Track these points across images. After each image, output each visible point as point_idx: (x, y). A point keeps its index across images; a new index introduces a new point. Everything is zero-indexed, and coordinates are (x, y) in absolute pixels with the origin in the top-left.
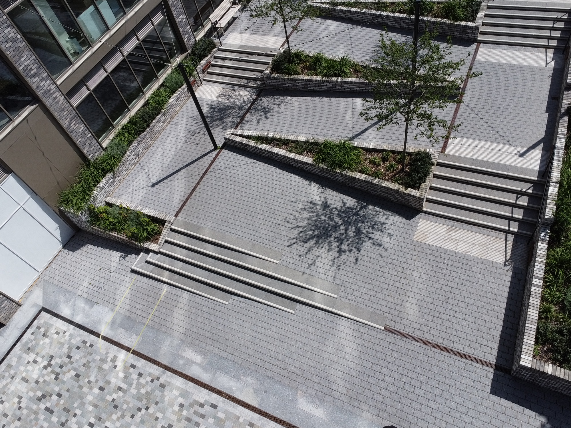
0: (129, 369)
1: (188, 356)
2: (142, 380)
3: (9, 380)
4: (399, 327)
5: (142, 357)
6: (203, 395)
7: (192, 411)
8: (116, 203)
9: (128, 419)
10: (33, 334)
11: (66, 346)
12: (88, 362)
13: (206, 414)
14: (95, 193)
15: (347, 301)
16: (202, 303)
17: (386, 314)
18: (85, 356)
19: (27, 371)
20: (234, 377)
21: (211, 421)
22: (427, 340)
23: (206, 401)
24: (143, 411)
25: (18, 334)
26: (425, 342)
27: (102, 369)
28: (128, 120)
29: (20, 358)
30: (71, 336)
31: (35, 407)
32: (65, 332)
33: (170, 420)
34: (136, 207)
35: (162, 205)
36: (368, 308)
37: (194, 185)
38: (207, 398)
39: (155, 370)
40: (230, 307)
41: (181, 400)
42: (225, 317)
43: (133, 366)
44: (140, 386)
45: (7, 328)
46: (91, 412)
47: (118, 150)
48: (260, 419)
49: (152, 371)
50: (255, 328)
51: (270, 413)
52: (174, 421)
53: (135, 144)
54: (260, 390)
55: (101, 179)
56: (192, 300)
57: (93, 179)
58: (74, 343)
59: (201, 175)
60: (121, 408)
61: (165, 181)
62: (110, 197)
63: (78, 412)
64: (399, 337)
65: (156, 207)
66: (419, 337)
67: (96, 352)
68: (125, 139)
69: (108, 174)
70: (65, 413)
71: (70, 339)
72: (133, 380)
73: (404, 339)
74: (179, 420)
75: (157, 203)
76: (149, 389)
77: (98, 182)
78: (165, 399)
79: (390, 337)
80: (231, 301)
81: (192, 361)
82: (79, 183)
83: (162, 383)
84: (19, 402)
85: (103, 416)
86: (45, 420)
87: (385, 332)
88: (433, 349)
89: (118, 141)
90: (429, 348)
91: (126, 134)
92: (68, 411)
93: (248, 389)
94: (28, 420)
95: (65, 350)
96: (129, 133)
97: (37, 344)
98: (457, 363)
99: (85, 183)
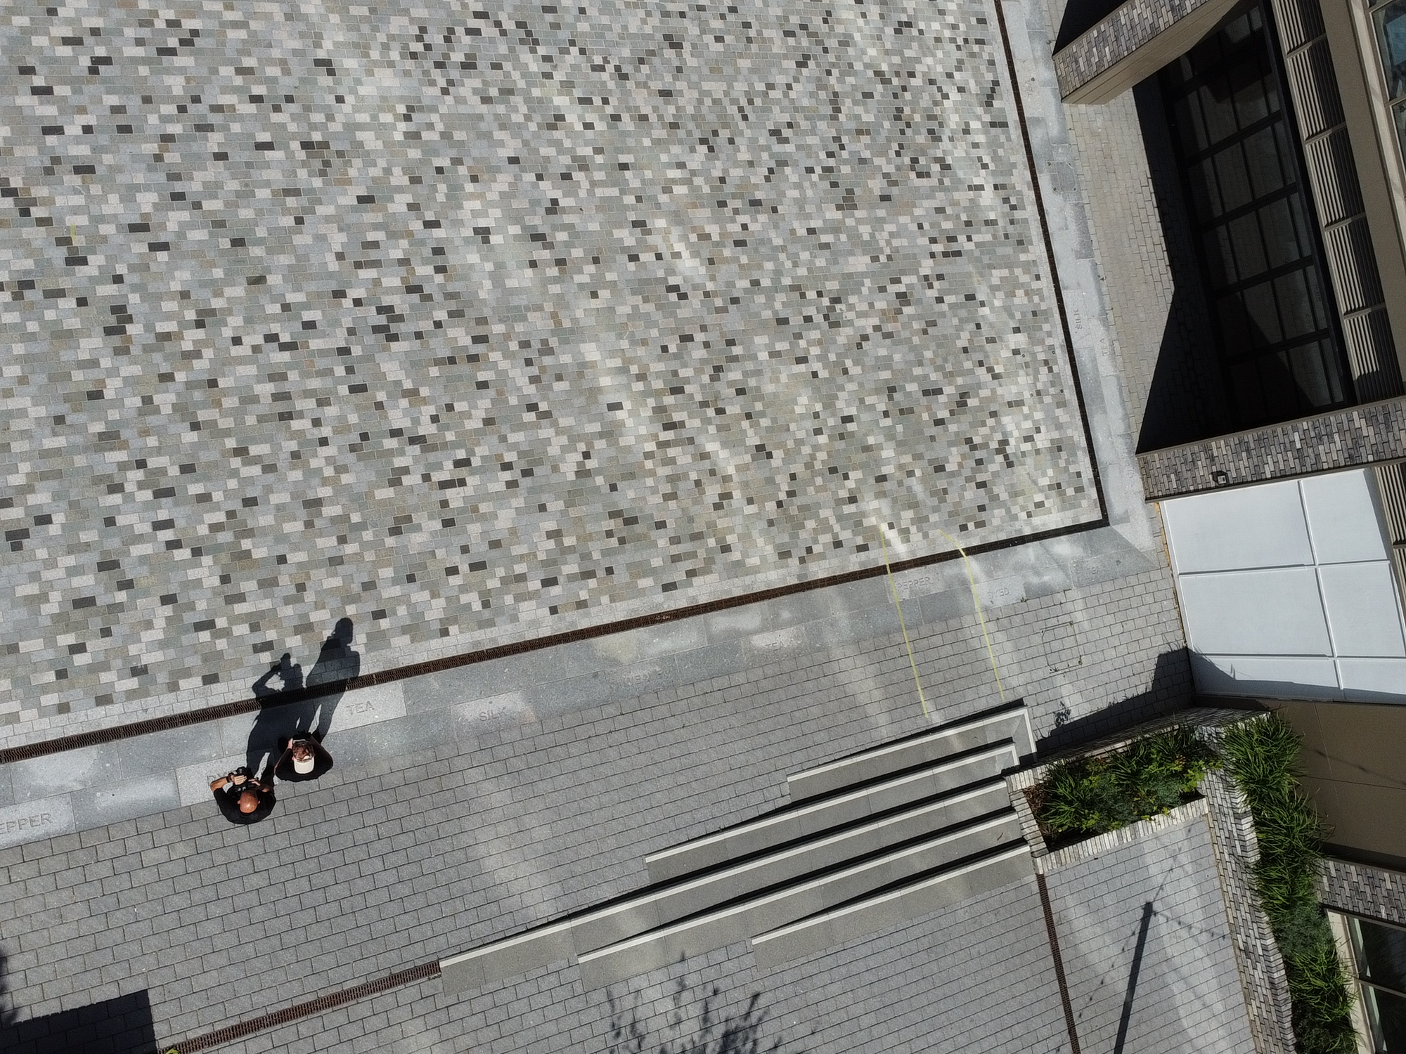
0: (864, 538)
1: (783, 632)
2: (826, 538)
3: (1040, 386)
4: (408, 992)
5: (862, 572)
6: (704, 590)
7: (702, 553)
8: (1181, 808)
9: (798, 468)
10: (1079, 474)
11: (1004, 496)
12: (943, 501)
13: (673, 565)
14: (1240, 798)
15: (551, 967)
16: (836, 743)
17: (453, 1000)
18: (956, 504)
19: (1026, 417)
20: (671, 658)
21: (656, 562)
22: (335, 1008)
23: (691, 585)
24: (782, 496)
25: (1103, 455)
26: (334, 1001)
27: (910, 508)
28: (1354, 1026)
29: (1059, 426)
30: (1014, 518)
31: (960, 381)
32: (1029, 515)
33: (726, 515)
34: (1135, 833)
35: (1091, 880)
36: (498, 985)
37: (1070, 981)
38: (691, 592)
39: (819, 570)
40: (779, 776)
41: (736, 555)
42: (774, 750)
43: (862, 548)
44: (824, 527)
45: (1129, 452)
46: (866, 435)
47: (1295, 929)
48: (573, 623)
49: (824, 564)
50: (699, 772)
51: (561, 646)
52: (719, 518)
53: (1280, 974)
54: (608, 670)
55: (1261, 836)
56: (860, 736)
57: (1275, 822)
58: (996, 511)
59: (1075, 1016)
60: (822, 475)
61: (1134, 940)
62: (1206, 815)
63: (887, 422)
64: (396, 971)
65: (1096, 866)
66: (355, 1002)
67: (947, 525)
68: (1311, 970)
69: (1258, 858)
70: (904, 406)
71: (1008, 511)
72: (843, 529)
73: (385, 974)
74: (711, 525)
75: (1104, 876)
76: (803, 535)
77: (1258, 825)
78: (762, 539)
79: (416, 956)
80: (786, 789)
81: (768, 630)
82: (1291, 792)
83: (789, 560)
84: (990, 370)
85: (841, 445)
86: (926, 377)
87: (434, 958)
88: (310, 998)
89: (1316, 951)
90: (322, 994)
91: (1319, 983)
92: (902, 412)
93: (631, 656)
94: (950, 358)
95: (1001, 491)
96: (1316, 991)
97: (1055, 465)
98: (245, 1003)
99: (1279, 802)
